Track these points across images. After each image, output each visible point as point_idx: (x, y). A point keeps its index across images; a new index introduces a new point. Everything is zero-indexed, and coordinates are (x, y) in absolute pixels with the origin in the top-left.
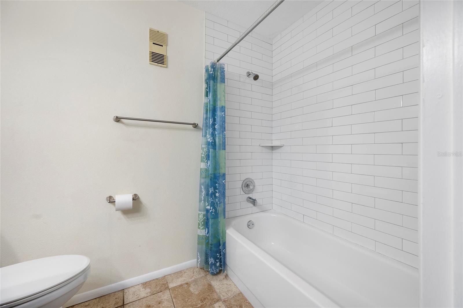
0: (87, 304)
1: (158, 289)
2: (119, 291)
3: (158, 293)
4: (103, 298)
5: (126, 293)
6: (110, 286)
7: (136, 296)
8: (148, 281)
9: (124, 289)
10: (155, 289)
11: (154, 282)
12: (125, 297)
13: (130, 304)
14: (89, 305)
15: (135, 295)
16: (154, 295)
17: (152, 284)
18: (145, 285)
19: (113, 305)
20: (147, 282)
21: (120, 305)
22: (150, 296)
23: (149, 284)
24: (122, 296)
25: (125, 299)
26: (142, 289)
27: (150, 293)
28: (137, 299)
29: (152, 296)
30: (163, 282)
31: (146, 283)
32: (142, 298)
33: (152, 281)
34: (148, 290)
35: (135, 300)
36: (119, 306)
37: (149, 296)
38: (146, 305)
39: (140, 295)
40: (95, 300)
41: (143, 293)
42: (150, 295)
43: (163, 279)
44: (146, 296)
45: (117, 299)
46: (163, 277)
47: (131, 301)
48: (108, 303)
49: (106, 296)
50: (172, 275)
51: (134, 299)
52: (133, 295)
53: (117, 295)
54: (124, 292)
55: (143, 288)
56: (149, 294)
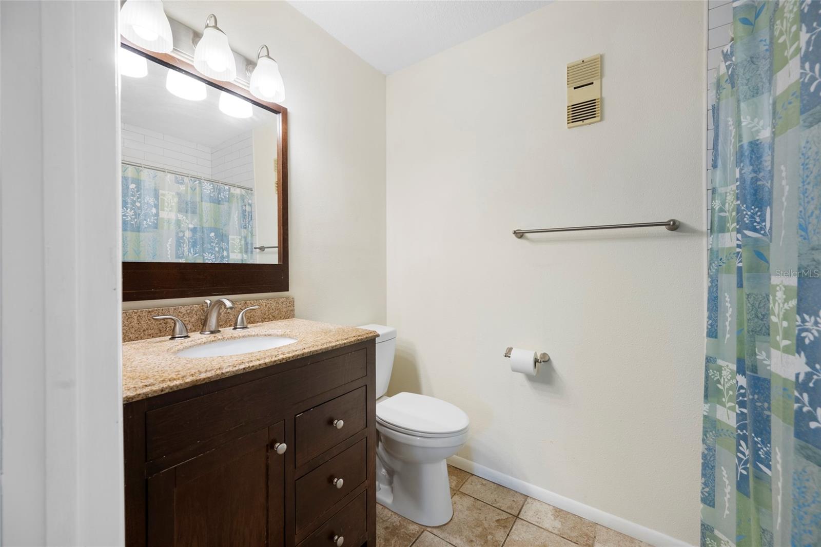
0: (484, 482)
1: (574, 534)
2: (521, 494)
3: (571, 541)
4: (501, 488)
5: (528, 503)
6: (510, 477)
7: (538, 518)
8: (566, 511)
9: (528, 496)
10: (569, 532)
11: (574, 518)
12: (524, 507)
13: (526, 523)
14: (484, 485)
15: (538, 516)
16: (562, 539)
17: (569, 519)
18: (559, 512)
19: (506, 506)
20: (563, 510)
21: (514, 514)
22: (556, 535)
23: (563, 516)
24: (521, 503)
25: (523, 510)
26: (549, 515)
27: (559, 531)
28: (536, 524)
29: (559, 537)
30: (587, 531)
31: (561, 510)
32: (544, 529)
33: (570, 515)
34: (558, 524)
35: (534, 523)
36: (511, 513)
37: (554, 534)
38: (544, 543)
39: (543, 521)
40: (493, 484)
41: (549, 522)
42: (557, 533)
43: (591, 526)
44: (550, 530)
45: (514, 503)
46: (592, 522)
47: (528, 520)
48: (503, 499)
49: (505, 489)
50: (611, 533)
51: (533, 520)
52: (535, 513)
53: (517, 497)
54: (526, 500)
55: (552, 515)
56: (556, 531)
